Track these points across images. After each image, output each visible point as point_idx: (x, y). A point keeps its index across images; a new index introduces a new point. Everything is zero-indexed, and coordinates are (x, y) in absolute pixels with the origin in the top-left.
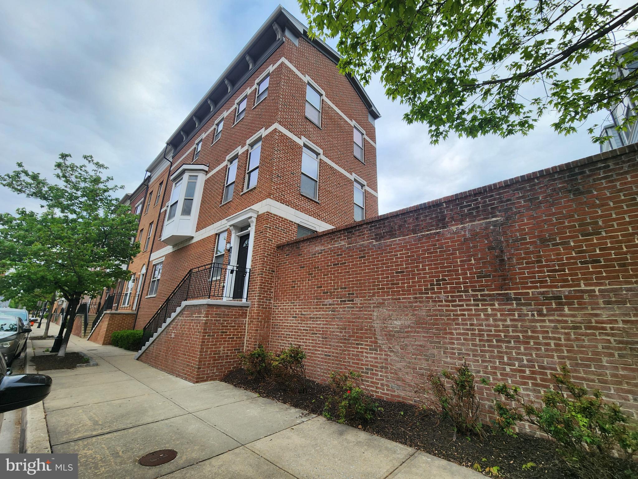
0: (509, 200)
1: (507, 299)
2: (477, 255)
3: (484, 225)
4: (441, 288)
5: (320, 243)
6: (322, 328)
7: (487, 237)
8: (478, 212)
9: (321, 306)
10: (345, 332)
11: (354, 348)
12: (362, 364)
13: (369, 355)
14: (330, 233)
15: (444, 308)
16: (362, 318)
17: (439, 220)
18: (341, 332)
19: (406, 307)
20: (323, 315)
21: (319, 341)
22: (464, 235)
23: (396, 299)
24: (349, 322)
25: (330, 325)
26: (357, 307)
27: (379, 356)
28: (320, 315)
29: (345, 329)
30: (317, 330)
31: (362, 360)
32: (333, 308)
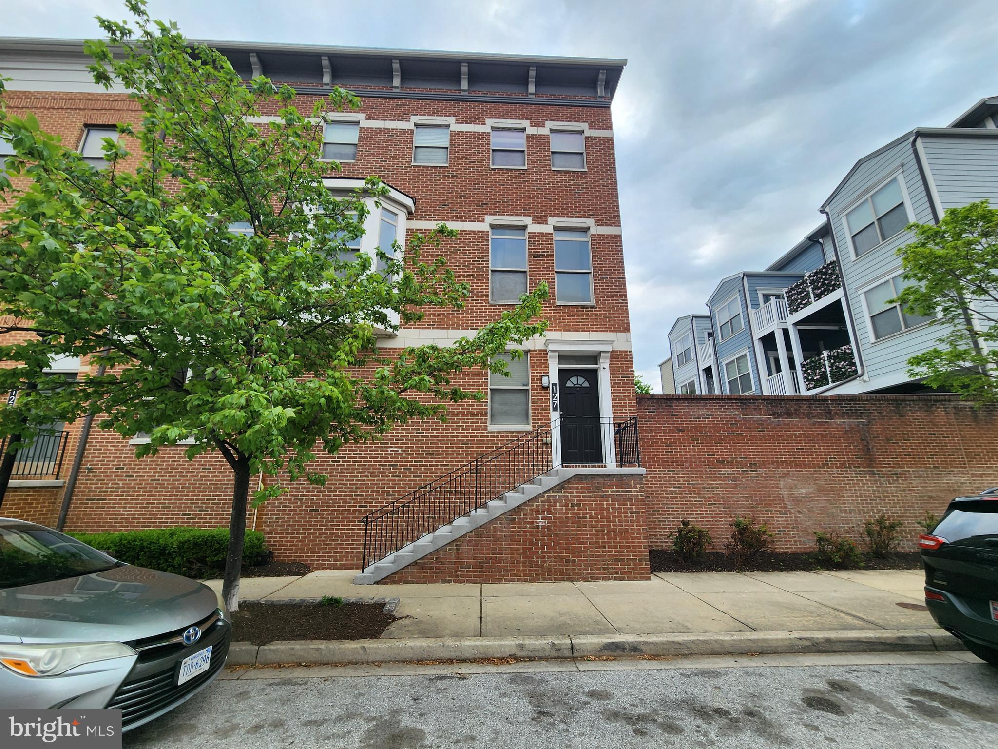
0: (869, 410)
1: (873, 474)
2: (854, 443)
3: (856, 424)
4: (833, 464)
5: (704, 406)
6: (722, 498)
7: (859, 431)
8: (852, 413)
9: (717, 475)
10: (752, 501)
11: (764, 514)
12: (774, 528)
13: (780, 519)
14: (719, 399)
15: (837, 479)
16: (768, 487)
17: (827, 413)
18: (747, 501)
19: (808, 478)
20: (720, 484)
21: (720, 511)
22: (845, 428)
23: (799, 471)
24: (755, 491)
25: (732, 494)
26: (762, 477)
27: (789, 519)
28: (716, 484)
29: (752, 497)
30: (715, 501)
31: (774, 524)
32: (733, 477)
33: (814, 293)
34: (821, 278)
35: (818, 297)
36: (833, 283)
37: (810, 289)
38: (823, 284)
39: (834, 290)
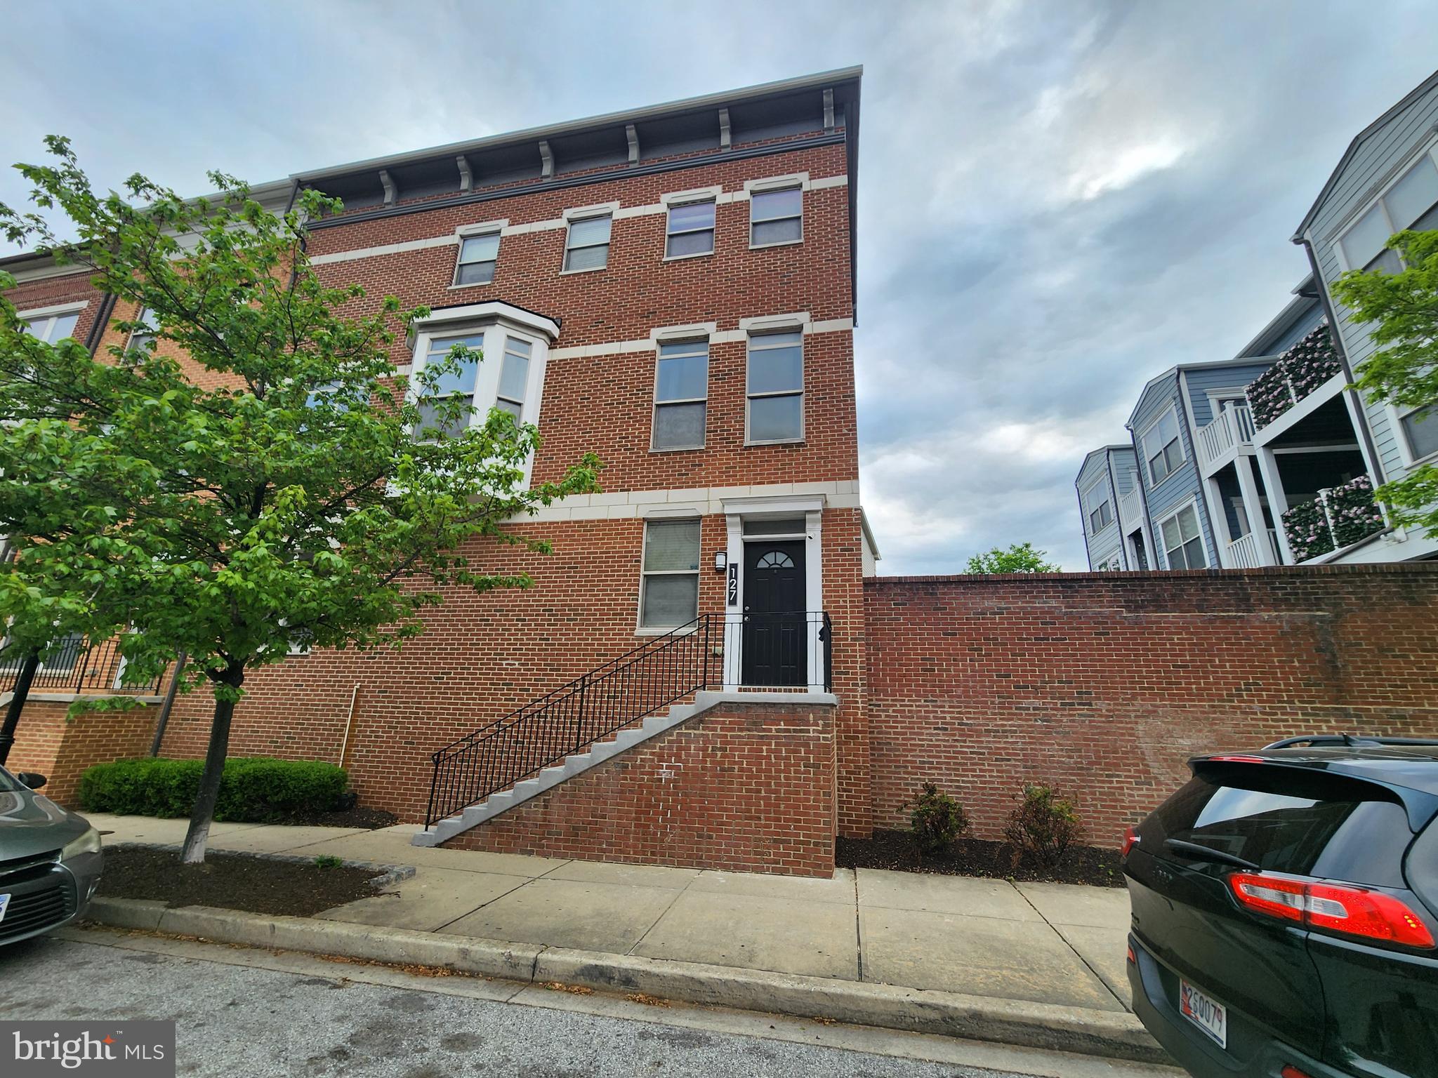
0: (1337, 593)
1: (1344, 715)
2: (1301, 656)
3: (1307, 619)
4: (1253, 696)
5: (992, 593)
6: (1022, 749)
7: (1312, 634)
8: (1297, 599)
9: (1014, 711)
10: (1080, 757)
11: (1103, 782)
12: (1122, 807)
13: (1135, 793)
14: (1021, 581)
15: (1261, 723)
16: (1114, 734)
17: (1241, 600)
18: (1070, 757)
19: (1198, 719)
20: (1020, 726)
21: (1016, 772)
22: (1281, 627)
23: (1178, 706)
24: (1085, 739)
25: (1041, 744)
26: (1101, 716)
27: (1155, 793)
28: (1011, 726)
29: (1080, 751)
30: (1008, 754)
31: (1123, 801)
32: (1045, 715)
33: (1296, 388)
34: (1304, 359)
35: (1303, 393)
36: (1326, 365)
37: (1289, 382)
38: (1310, 368)
39: (1329, 377)
